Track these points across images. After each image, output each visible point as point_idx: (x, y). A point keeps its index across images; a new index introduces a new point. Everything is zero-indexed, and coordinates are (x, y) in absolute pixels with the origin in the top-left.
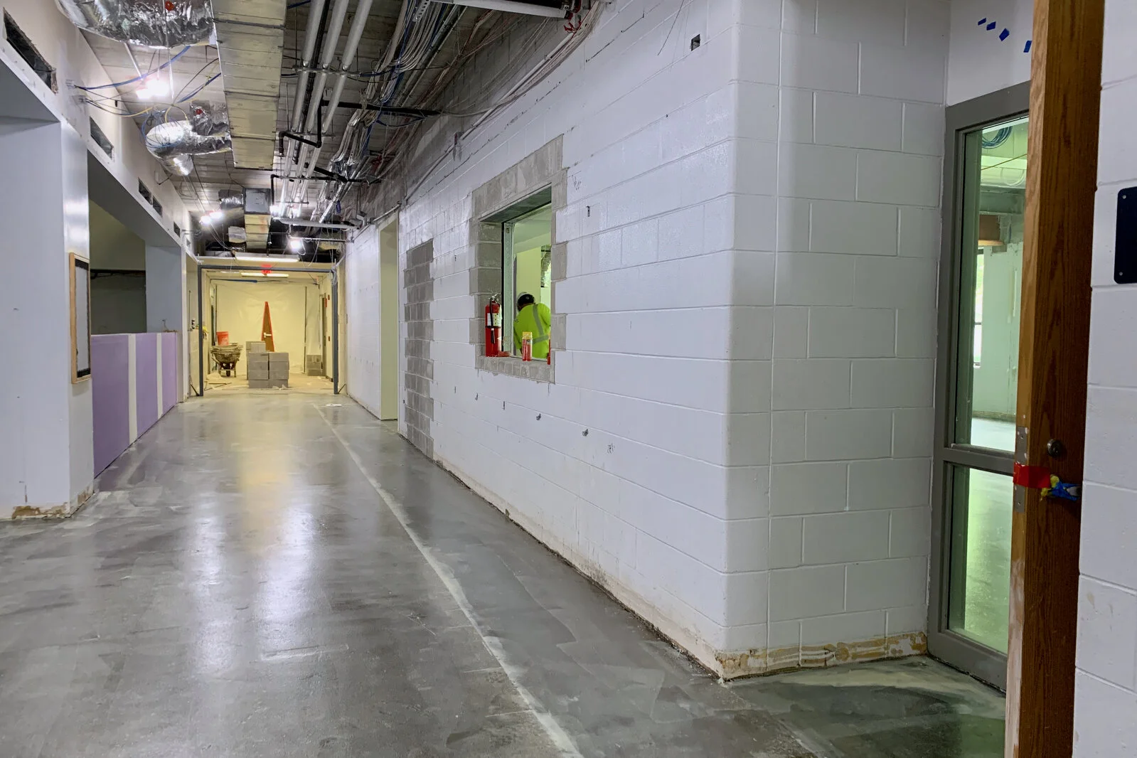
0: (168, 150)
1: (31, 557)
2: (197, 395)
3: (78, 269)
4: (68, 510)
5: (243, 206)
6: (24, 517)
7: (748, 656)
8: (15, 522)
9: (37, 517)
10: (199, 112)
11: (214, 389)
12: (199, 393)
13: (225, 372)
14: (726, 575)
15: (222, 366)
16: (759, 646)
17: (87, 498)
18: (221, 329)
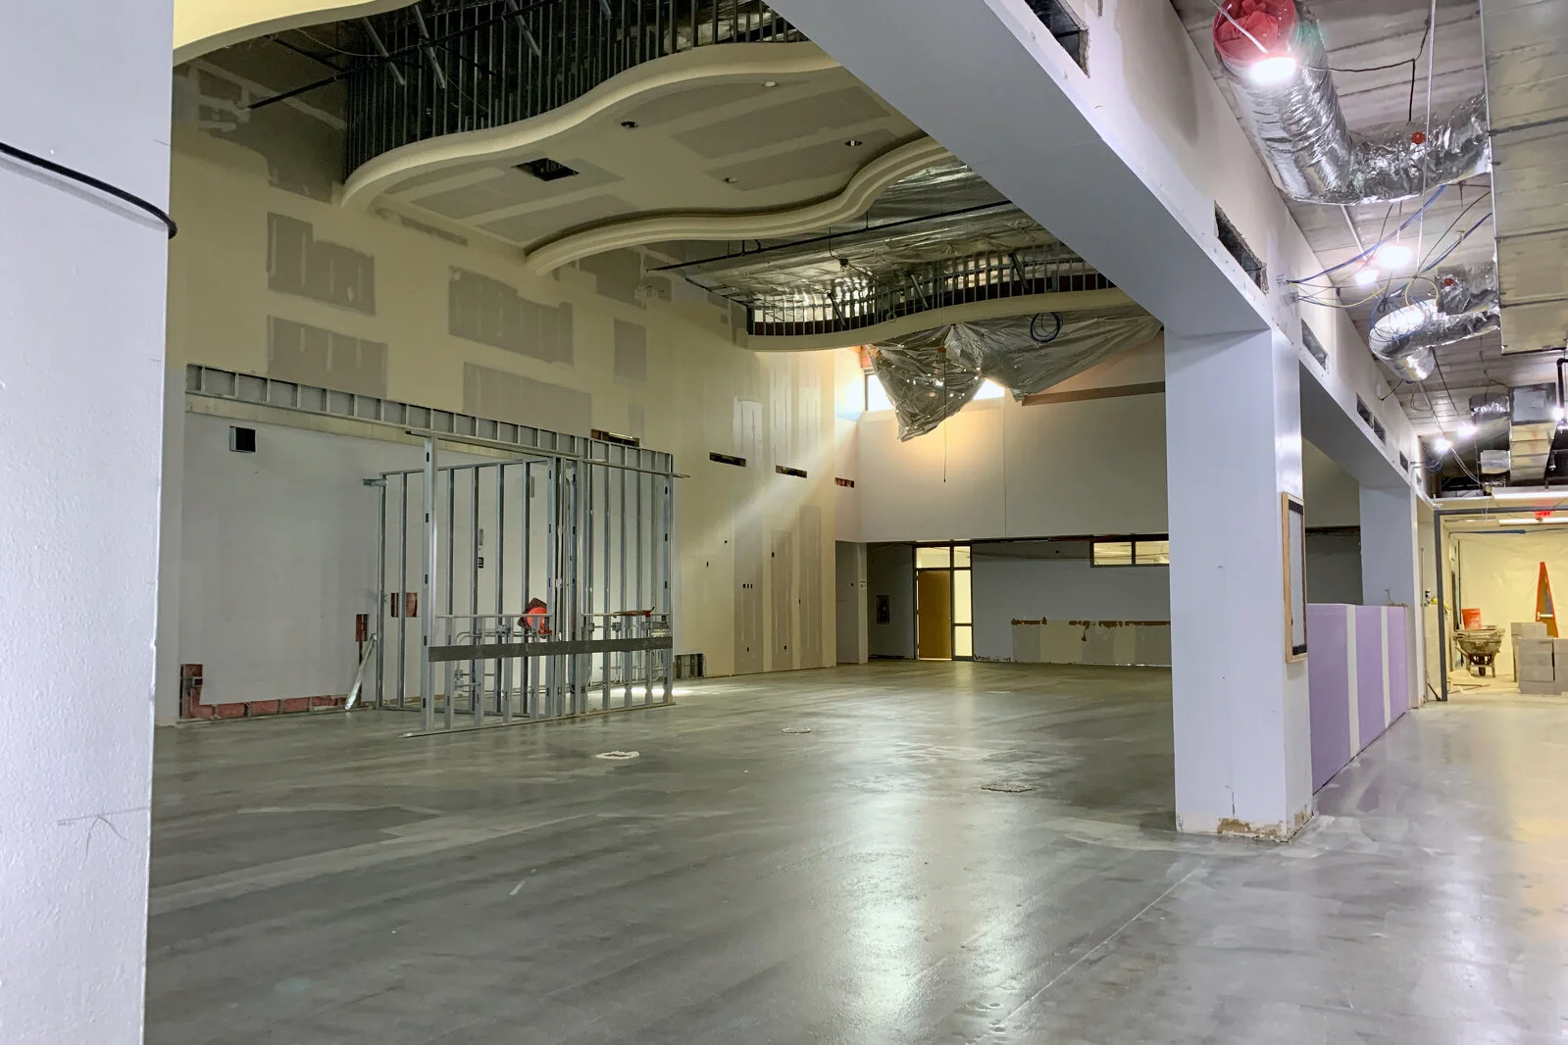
0: (1400, 345)
1: (1247, 884)
2: (1438, 699)
3: (1292, 513)
4: (1284, 832)
5: (1508, 415)
6: (1231, 833)
8: (1220, 838)
9: (1247, 835)
10: (1449, 282)
11: (1464, 692)
12: (1440, 696)
13: (1477, 668)
15: (1472, 660)
17: (1306, 820)
18: (1466, 604)
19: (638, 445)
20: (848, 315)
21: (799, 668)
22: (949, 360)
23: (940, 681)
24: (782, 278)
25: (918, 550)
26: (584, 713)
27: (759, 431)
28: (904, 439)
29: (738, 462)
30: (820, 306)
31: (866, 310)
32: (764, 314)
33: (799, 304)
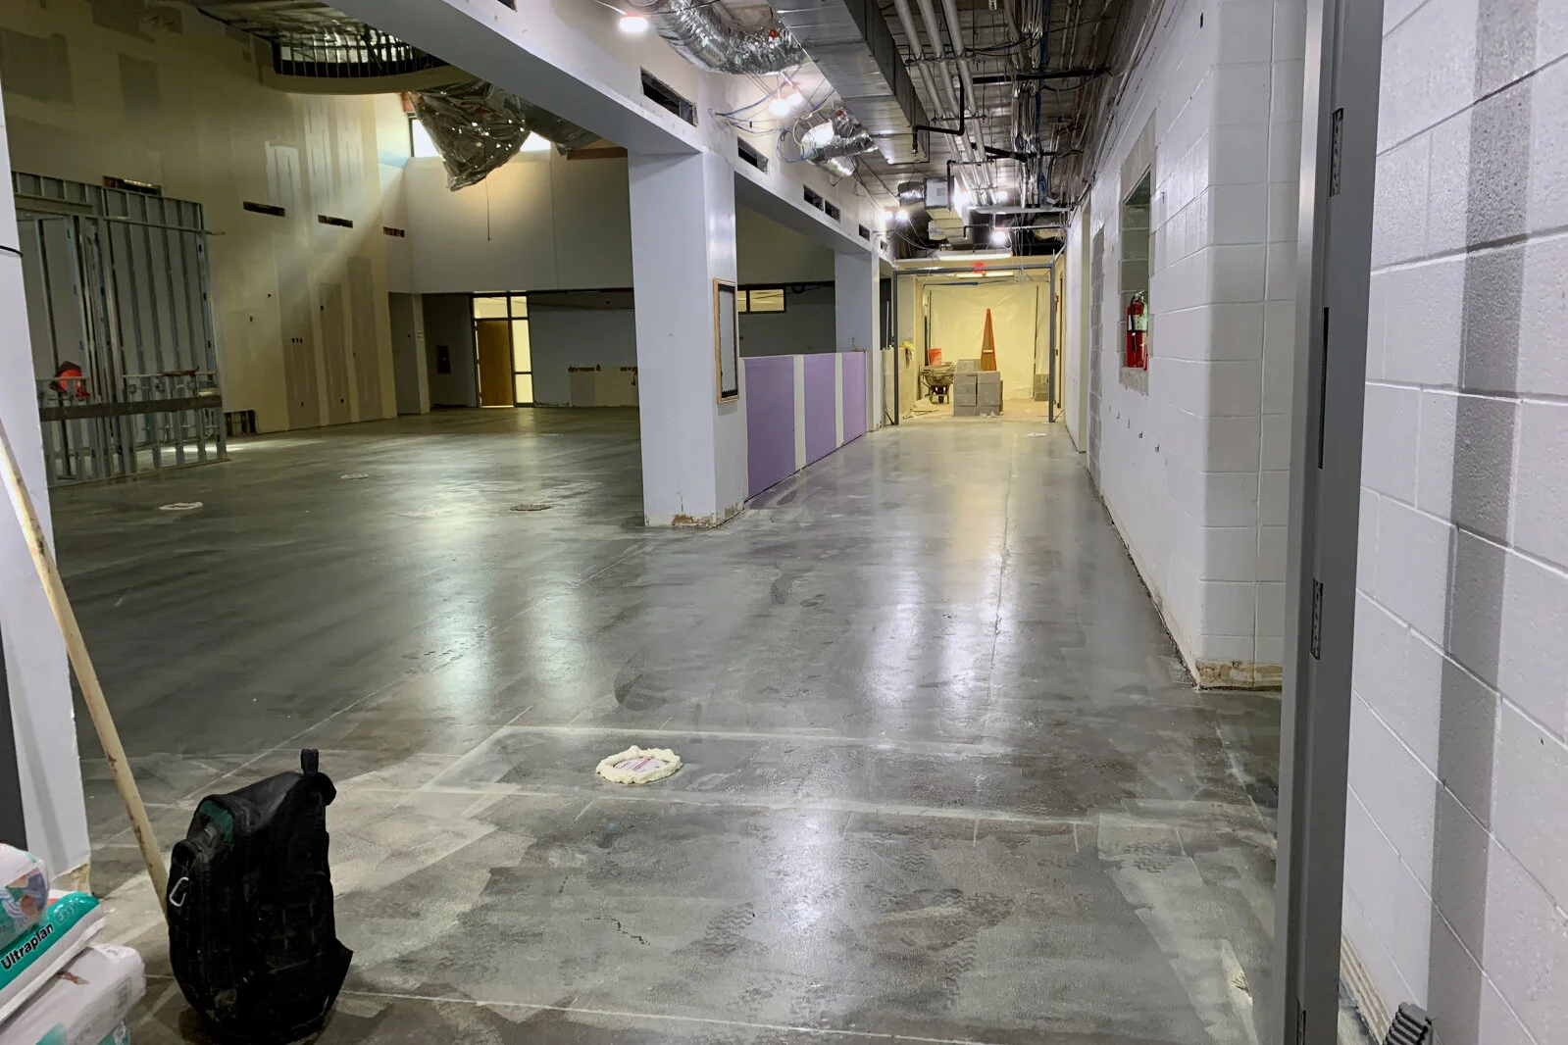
0: (821, 156)
2: (893, 424)
3: (722, 293)
4: (715, 520)
5: (923, 200)
6: (681, 524)
7: (1230, 668)
8: (674, 528)
9: (691, 524)
10: (840, 113)
11: (915, 417)
12: (894, 420)
13: (937, 397)
14: (1204, 582)
15: (934, 390)
16: (1245, 658)
17: (736, 513)
18: (934, 346)
19: (160, 194)
20: (384, 58)
21: (358, 420)
22: (493, 110)
23: (503, 427)
24: (310, 17)
25: (475, 300)
26: (134, 472)
27: (296, 177)
28: (454, 189)
29: (278, 211)
30: (354, 47)
31: (403, 54)
32: (292, 51)
33: (331, 44)
